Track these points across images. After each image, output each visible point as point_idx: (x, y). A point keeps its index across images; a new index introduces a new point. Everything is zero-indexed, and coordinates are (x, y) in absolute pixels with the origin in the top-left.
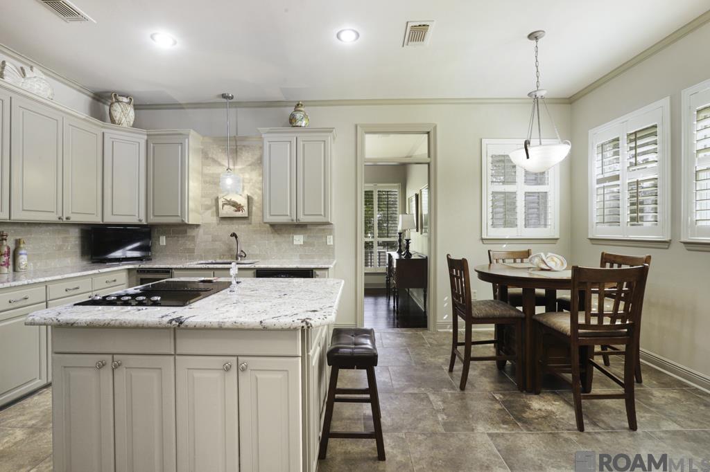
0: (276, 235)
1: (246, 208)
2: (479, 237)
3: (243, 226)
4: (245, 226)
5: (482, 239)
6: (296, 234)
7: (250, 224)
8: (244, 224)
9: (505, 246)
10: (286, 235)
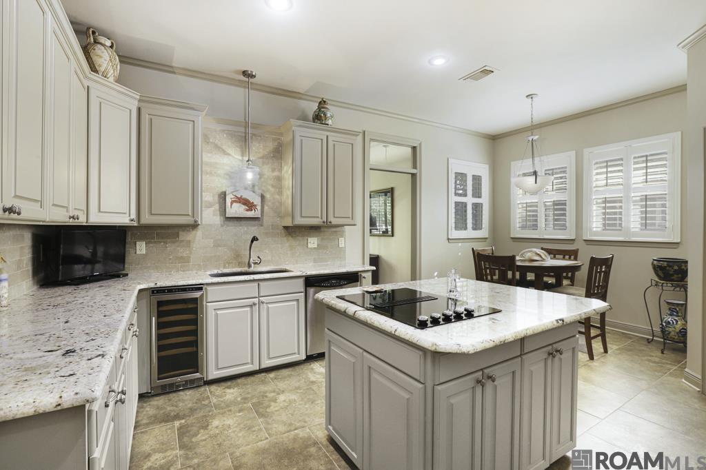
0: (290, 238)
1: (259, 208)
2: (446, 237)
3: (253, 228)
4: (256, 228)
5: (448, 239)
6: (310, 237)
7: (262, 225)
8: (254, 226)
9: (460, 244)
10: (300, 238)
